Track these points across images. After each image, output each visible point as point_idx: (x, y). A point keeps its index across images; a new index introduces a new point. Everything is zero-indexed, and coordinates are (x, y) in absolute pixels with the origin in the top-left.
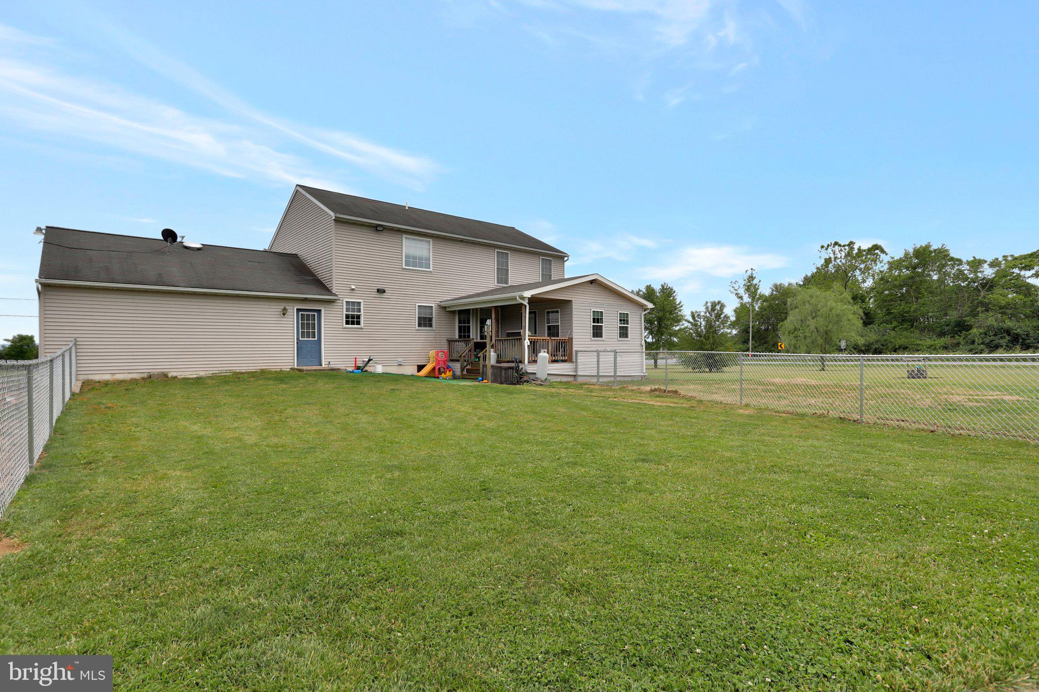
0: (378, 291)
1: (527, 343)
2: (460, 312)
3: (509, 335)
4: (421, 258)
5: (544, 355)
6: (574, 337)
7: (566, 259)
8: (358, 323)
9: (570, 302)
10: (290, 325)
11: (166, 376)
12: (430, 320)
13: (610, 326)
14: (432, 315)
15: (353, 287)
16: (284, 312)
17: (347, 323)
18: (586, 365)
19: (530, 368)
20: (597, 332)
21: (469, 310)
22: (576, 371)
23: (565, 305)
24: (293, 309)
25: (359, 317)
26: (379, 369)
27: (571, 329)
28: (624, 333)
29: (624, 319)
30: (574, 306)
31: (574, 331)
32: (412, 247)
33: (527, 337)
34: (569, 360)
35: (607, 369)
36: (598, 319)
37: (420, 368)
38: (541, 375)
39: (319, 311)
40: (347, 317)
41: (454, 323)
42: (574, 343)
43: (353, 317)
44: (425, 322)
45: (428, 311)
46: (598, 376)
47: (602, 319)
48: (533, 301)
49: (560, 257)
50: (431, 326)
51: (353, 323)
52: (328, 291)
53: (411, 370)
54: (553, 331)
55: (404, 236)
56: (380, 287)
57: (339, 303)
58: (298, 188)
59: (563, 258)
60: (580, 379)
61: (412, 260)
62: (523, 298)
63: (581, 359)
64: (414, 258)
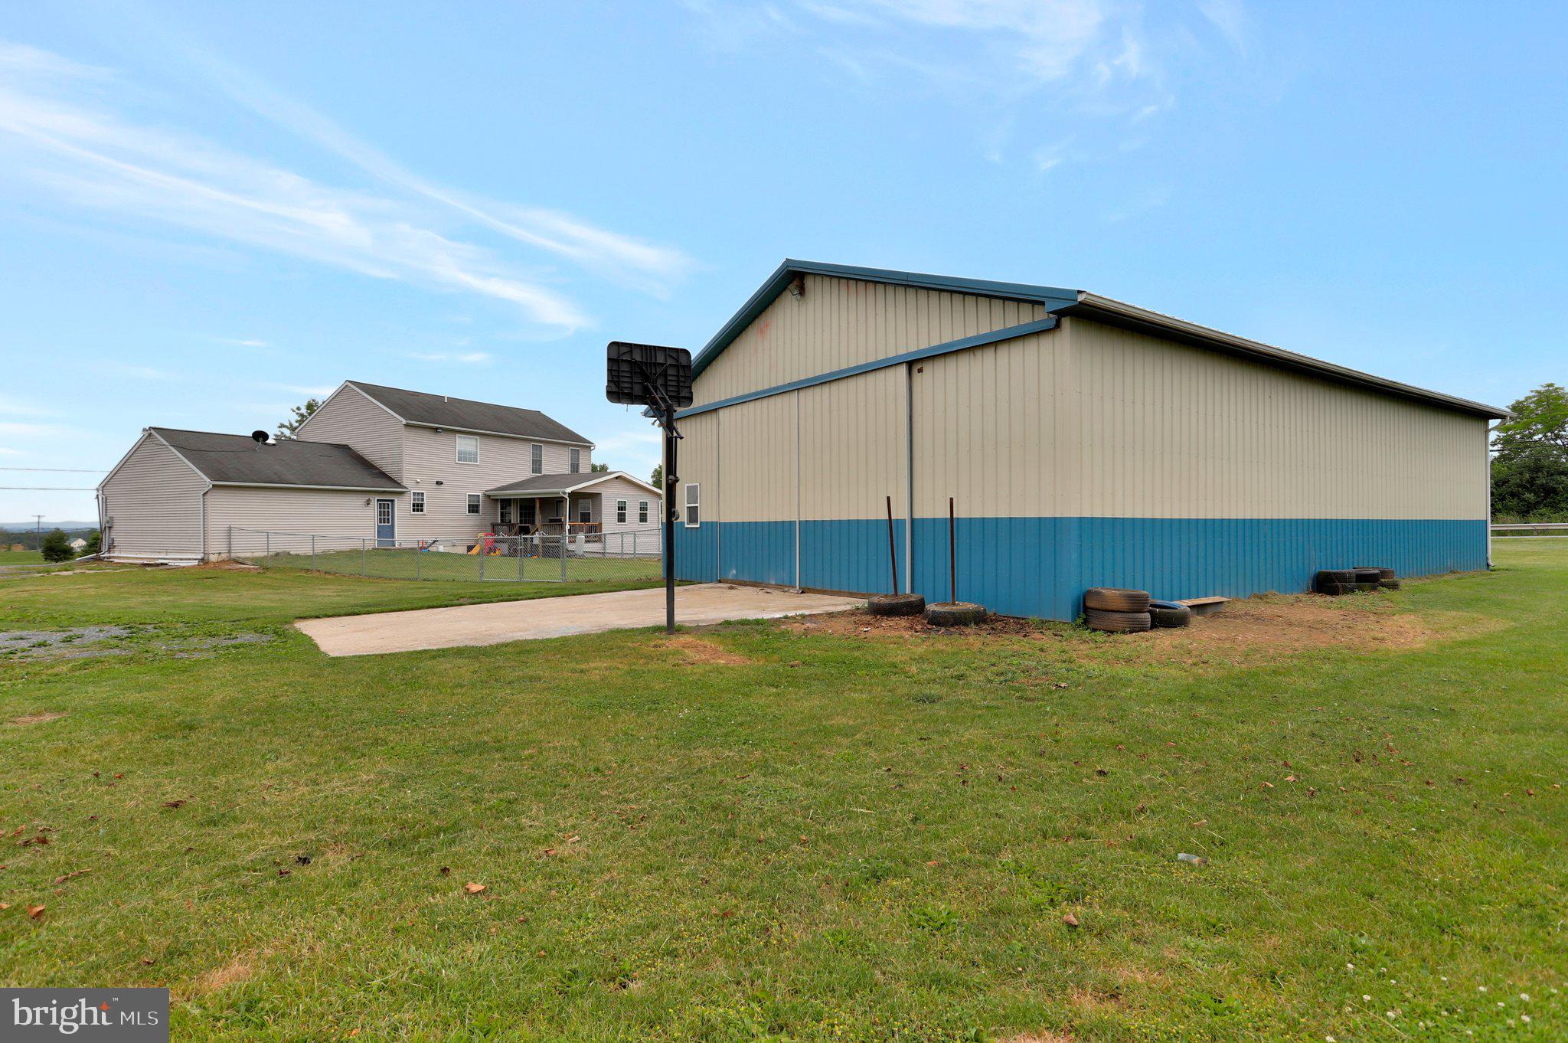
0: (437, 483)
1: (567, 527)
2: (503, 501)
3: (551, 521)
4: (470, 454)
5: (581, 536)
6: (603, 522)
7: (592, 448)
8: (422, 510)
9: (600, 494)
10: (373, 510)
11: (289, 554)
12: (477, 506)
13: (633, 513)
14: (479, 502)
15: (418, 480)
16: (368, 503)
17: (414, 510)
18: (613, 545)
19: (571, 547)
20: (622, 518)
21: (510, 499)
22: (604, 549)
23: (595, 497)
24: (374, 499)
25: (422, 505)
26: (441, 549)
27: (601, 516)
28: (643, 518)
29: (644, 507)
30: (603, 497)
31: (603, 517)
32: (465, 444)
33: (567, 524)
34: (600, 541)
35: (628, 548)
36: (622, 507)
37: (470, 548)
38: (580, 552)
39: (392, 501)
40: (414, 505)
41: (497, 509)
42: (603, 527)
43: (418, 505)
44: (473, 508)
45: (476, 499)
46: (623, 554)
47: (625, 507)
48: (572, 495)
49: (587, 446)
50: (477, 512)
51: (418, 511)
52: (399, 485)
53: (462, 550)
54: (585, 517)
55: (457, 435)
56: (439, 479)
57: (407, 494)
58: (348, 383)
59: (590, 447)
60: (607, 556)
61: (464, 457)
62: (564, 493)
63: (609, 540)
64: (465, 453)
